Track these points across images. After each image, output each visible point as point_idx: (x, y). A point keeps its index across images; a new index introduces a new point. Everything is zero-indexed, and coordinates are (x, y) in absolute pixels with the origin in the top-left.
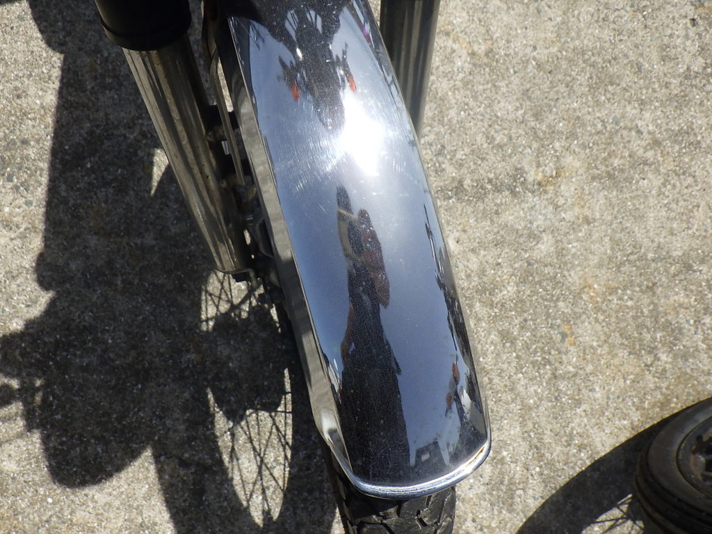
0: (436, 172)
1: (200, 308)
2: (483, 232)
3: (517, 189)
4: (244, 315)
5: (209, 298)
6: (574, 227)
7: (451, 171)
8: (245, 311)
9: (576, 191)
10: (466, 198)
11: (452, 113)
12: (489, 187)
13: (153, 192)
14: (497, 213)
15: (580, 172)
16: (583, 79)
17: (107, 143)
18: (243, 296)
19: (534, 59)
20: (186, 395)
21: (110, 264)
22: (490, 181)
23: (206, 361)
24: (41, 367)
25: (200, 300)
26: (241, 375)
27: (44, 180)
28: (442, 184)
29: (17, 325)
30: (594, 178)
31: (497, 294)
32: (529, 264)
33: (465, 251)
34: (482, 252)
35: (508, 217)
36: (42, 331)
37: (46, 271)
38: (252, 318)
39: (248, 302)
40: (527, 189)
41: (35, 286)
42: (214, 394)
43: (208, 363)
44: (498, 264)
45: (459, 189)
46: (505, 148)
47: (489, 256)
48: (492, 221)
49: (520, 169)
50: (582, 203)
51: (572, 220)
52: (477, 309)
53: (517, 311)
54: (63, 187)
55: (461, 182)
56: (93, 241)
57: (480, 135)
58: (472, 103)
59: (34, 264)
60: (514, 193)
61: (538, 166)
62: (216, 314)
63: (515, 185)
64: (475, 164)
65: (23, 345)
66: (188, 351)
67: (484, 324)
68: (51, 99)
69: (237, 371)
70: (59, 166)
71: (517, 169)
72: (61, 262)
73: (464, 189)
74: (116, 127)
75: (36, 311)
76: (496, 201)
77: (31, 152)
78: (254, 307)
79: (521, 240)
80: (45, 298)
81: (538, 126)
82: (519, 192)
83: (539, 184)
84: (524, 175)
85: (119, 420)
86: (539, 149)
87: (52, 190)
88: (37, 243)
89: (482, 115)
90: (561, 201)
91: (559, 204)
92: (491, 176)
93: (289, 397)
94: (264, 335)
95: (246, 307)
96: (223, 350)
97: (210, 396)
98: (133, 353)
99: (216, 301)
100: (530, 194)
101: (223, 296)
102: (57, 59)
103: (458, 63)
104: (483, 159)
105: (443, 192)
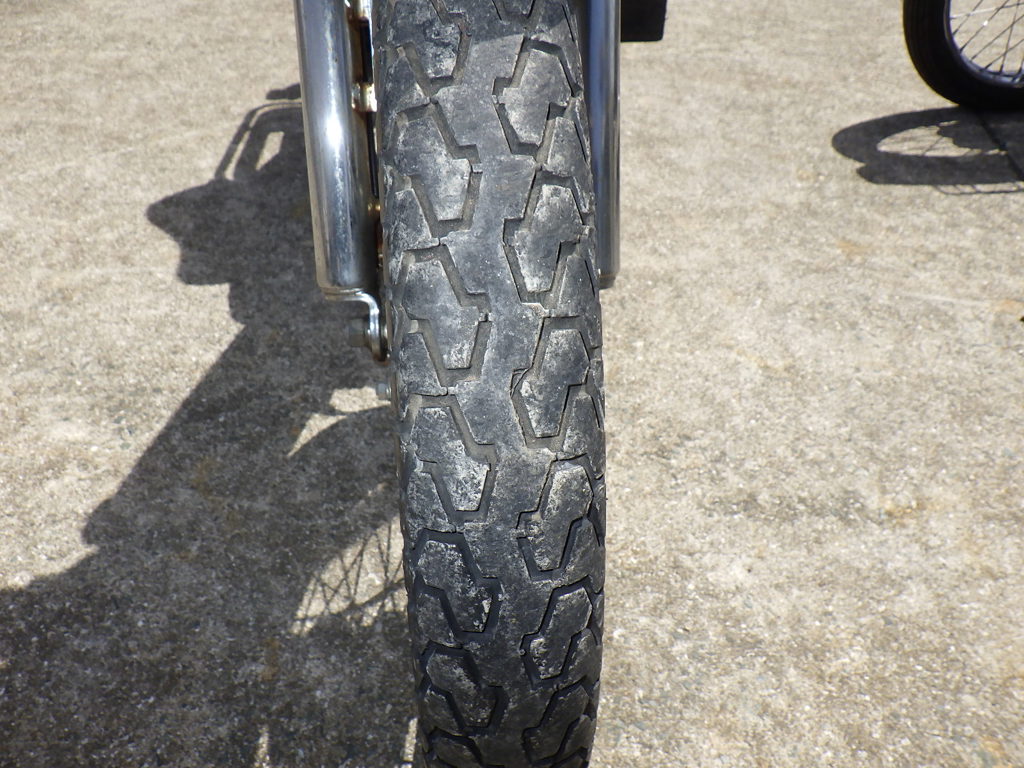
0: (712, 479)
1: (301, 600)
2: (794, 564)
3: (851, 517)
4: (367, 621)
5: (320, 589)
6: (964, 577)
7: (735, 481)
8: (371, 616)
9: (960, 532)
10: (763, 516)
11: (737, 420)
12: (802, 507)
13: (291, 454)
14: (817, 541)
15: (961, 507)
17: (255, 401)
18: (373, 594)
19: (859, 379)
20: (223, 731)
21: (192, 526)
22: (802, 500)
23: (278, 680)
24: (16, 642)
25: (305, 589)
26: (330, 713)
27: (159, 426)
28: (722, 494)
29: (20, 580)
30: (988, 518)
31: (830, 660)
32: (888, 622)
33: (762, 586)
34: (796, 592)
35: (839, 550)
36: (49, 594)
37: (104, 525)
38: (379, 628)
39: (380, 604)
40: (868, 518)
41: (77, 536)
42: (271, 738)
43: (280, 684)
44: (827, 613)
45: (750, 503)
46: (824, 466)
47: (812, 599)
48: (809, 550)
49: (853, 492)
50: (976, 549)
51: (960, 568)
52: (792, 680)
53: (874, 696)
54: (178, 435)
55: (752, 496)
56: (184, 495)
57: (783, 447)
58: (767, 413)
59: (91, 511)
60: (844, 519)
61: (884, 491)
62: (323, 613)
63: (847, 510)
64: (775, 478)
65: (11, 607)
66: (255, 659)
67: (807, 708)
68: (211, 357)
69: (326, 705)
70: (184, 416)
71: (846, 492)
72: (128, 513)
73: (760, 506)
74: (274, 389)
75: (58, 567)
76: (815, 526)
77: (159, 400)
78: (385, 614)
79: (868, 585)
80: (81, 551)
81: (875, 446)
82: (855, 520)
83: (890, 514)
84: (861, 500)
86: (881, 472)
87: (163, 437)
88: (109, 488)
89: (783, 426)
90: (934, 542)
91: (931, 544)
92: (805, 494)
94: (390, 656)
95: (373, 611)
96: (314, 668)
97: (264, 741)
98: (167, 647)
99: (329, 595)
100: (875, 526)
101: (343, 590)
102: (236, 328)
103: (744, 374)
104: (788, 474)
105: (723, 505)
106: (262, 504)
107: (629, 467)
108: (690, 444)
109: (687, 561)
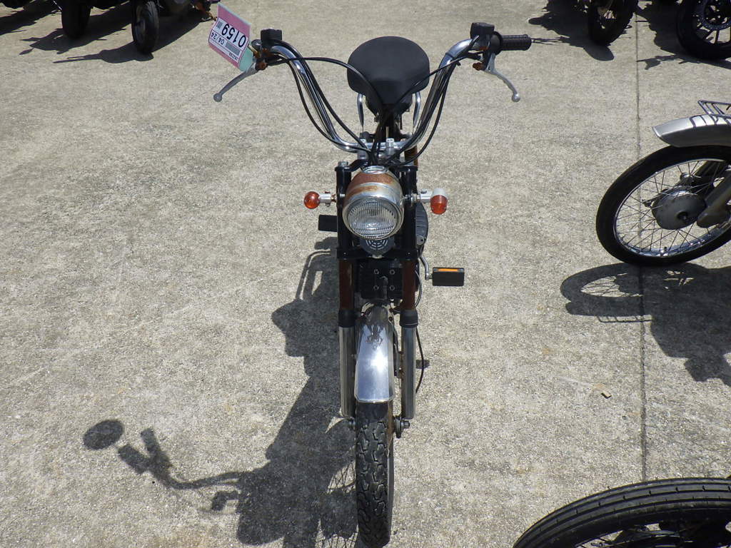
0: (462, 454)
1: (329, 483)
2: (480, 486)
3: (504, 471)
4: (348, 491)
5: (335, 480)
6: (534, 497)
7: (469, 455)
9: (539, 480)
10: (475, 468)
11: (476, 431)
12: (489, 466)
13: (326, 432)
14: (490, 479)
15: (543, 472)
16: (553, 431)
17: (314, 410)
18: (350, 483)
19: (526, 417)
20: (309, 519)
21: (297, 455)
22: (490, 464)
23: (323, 506)
24: (253, 488)
25: (330, 480)
26: (337, 517)
27: (284, 418)
28: (463, 459)
29: (250, 469)
30: (550, 476)
31: (481, 517)
32: (503, 508)
33: (467, 492)
34: (477, 495)
35: (496, 483)
36: (259, 474)
37: (271, 452)
38: (351, 494)
39: (352, 486)
40: (510, 472)
41: (264, 456)
42: (321, 522)
44: (485, 503)
45: (472, 464)
46: (501, 452)
47: (481, 498)
48: (486, 482)
49: (508, 463)
50: (541, 487)
51: (533, 493)
52: (468, 522)
53: (490, 529)
54: (291, 422)
55: (473, 461)
56: (294, 444)
57: (489, 443)
58: (488, 428)
59: (267, 448)
60: (501, 472)
61: (519, 463)
62: (335, 488)
63: (503, 469)
64: (483, 455)
65: (249, 477)
66: (316, 499)
67: (470, 530)
68: (299, 390)
69: (336, 515)
70: (292, 414)
71: (506, 462)
72: (278, 450)
73: (475, 465)
74: (320, 406)
75: (260, 466)
76: (491, 474)
77: (283, 407)
78: (353, 489)
79: (501, 495)
80: (266, 461)
81: (522, 446)
82: (505, 473)
83: (517, 472)
84: (510, 466)
85: (275, 520)
86: (520, 456)
87: (286, 422)
88: (272, 440)
89: (492, 435)
90: (529, 483)
91: (527, 484)
92: (491, 462)
93: (356, 534)
94: (354, 503)
95: (350, 488)
96: (332, 504)
97: (320, 522)
98: (293, 493)
99: (337, 482)
100: (511, 475)
101: (341, 481)
102: (307, 378)
103: (485, 411)
104: (488, 454)
105: (463, 463)
106: (317, 450)
107: (435, 446)
108: (457, 439)
109: (446, 482)
